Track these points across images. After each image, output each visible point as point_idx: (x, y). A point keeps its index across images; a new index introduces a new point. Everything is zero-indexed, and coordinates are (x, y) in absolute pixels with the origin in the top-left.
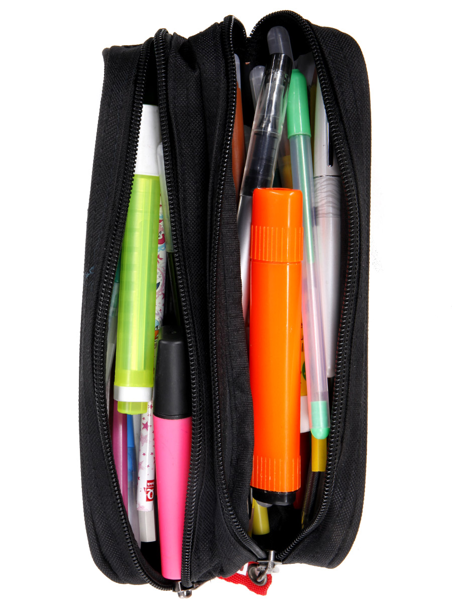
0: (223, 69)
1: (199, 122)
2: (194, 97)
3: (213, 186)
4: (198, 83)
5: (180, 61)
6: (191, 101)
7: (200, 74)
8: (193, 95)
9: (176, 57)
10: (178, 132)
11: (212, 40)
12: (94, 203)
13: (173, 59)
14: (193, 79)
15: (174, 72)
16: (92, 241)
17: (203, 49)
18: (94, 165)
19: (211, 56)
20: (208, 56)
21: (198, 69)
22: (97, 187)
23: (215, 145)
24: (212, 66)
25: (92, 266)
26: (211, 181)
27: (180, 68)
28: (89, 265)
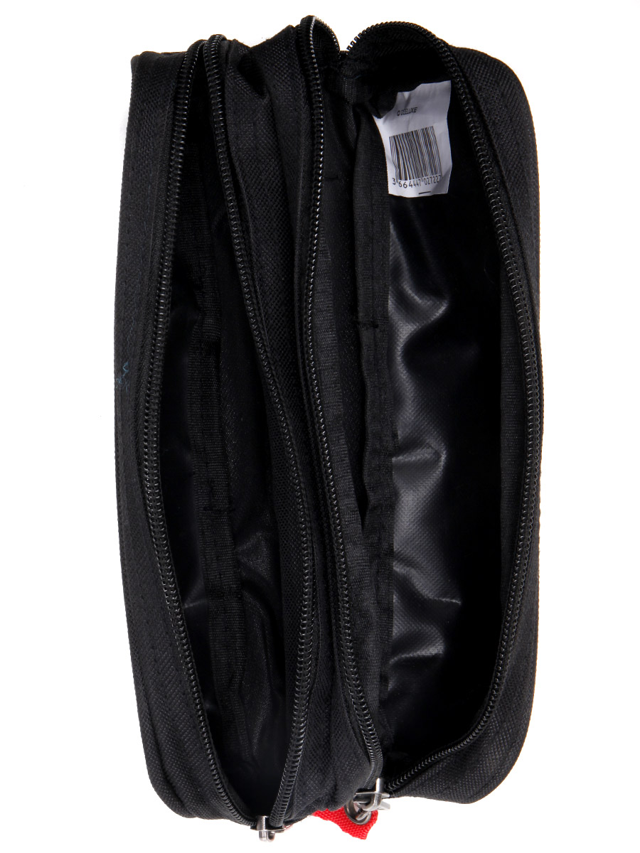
0: (303, 92)
1: (274, 169)
2: (264, 134)
3: (301, 260)
4: (269, 114)
5: (242, 83)
6: (260, 139)
7: (271, 100)
8: (262, 131)
9: (235, 78)
10: (246, 185)
11: (284, 50)
12: (122, 272)
13: (232, 82)
14: (261, 109)
15: (233, 100)
16: (124, 325)
17: (273, 65)
18: (122, 218)
19: (285, 73)
20: (280, 73)
21: (268, 95)
22: (126, 248)
23: (300, 202)
24: (287, 88)
25: (126, 361)
26: (297, 252)
27: (241, 94)
28: (121, 360)
